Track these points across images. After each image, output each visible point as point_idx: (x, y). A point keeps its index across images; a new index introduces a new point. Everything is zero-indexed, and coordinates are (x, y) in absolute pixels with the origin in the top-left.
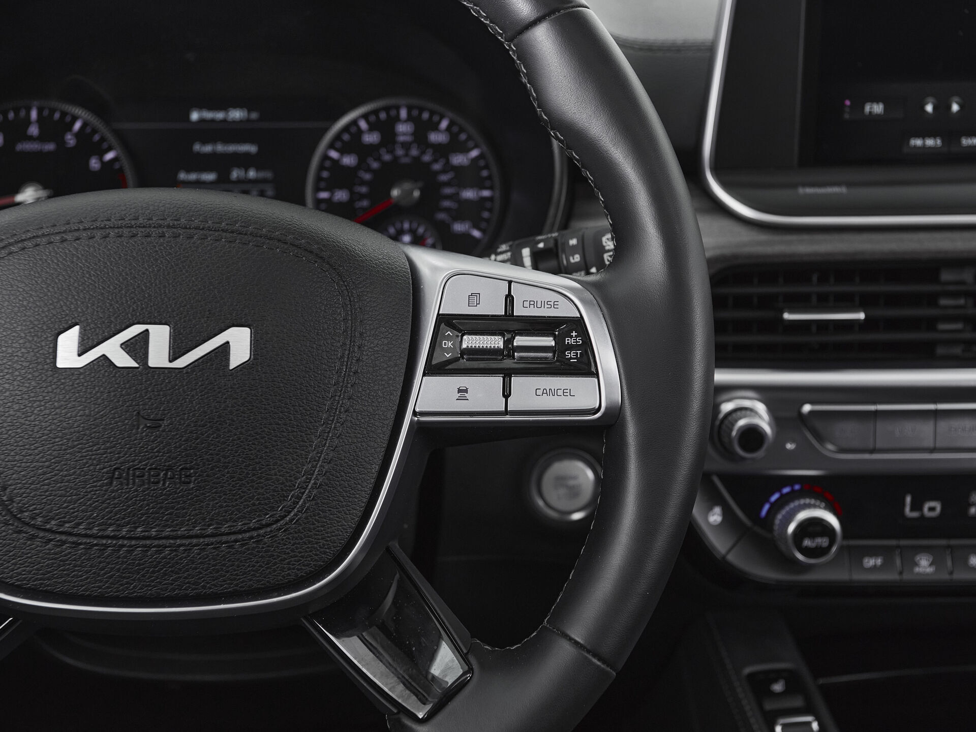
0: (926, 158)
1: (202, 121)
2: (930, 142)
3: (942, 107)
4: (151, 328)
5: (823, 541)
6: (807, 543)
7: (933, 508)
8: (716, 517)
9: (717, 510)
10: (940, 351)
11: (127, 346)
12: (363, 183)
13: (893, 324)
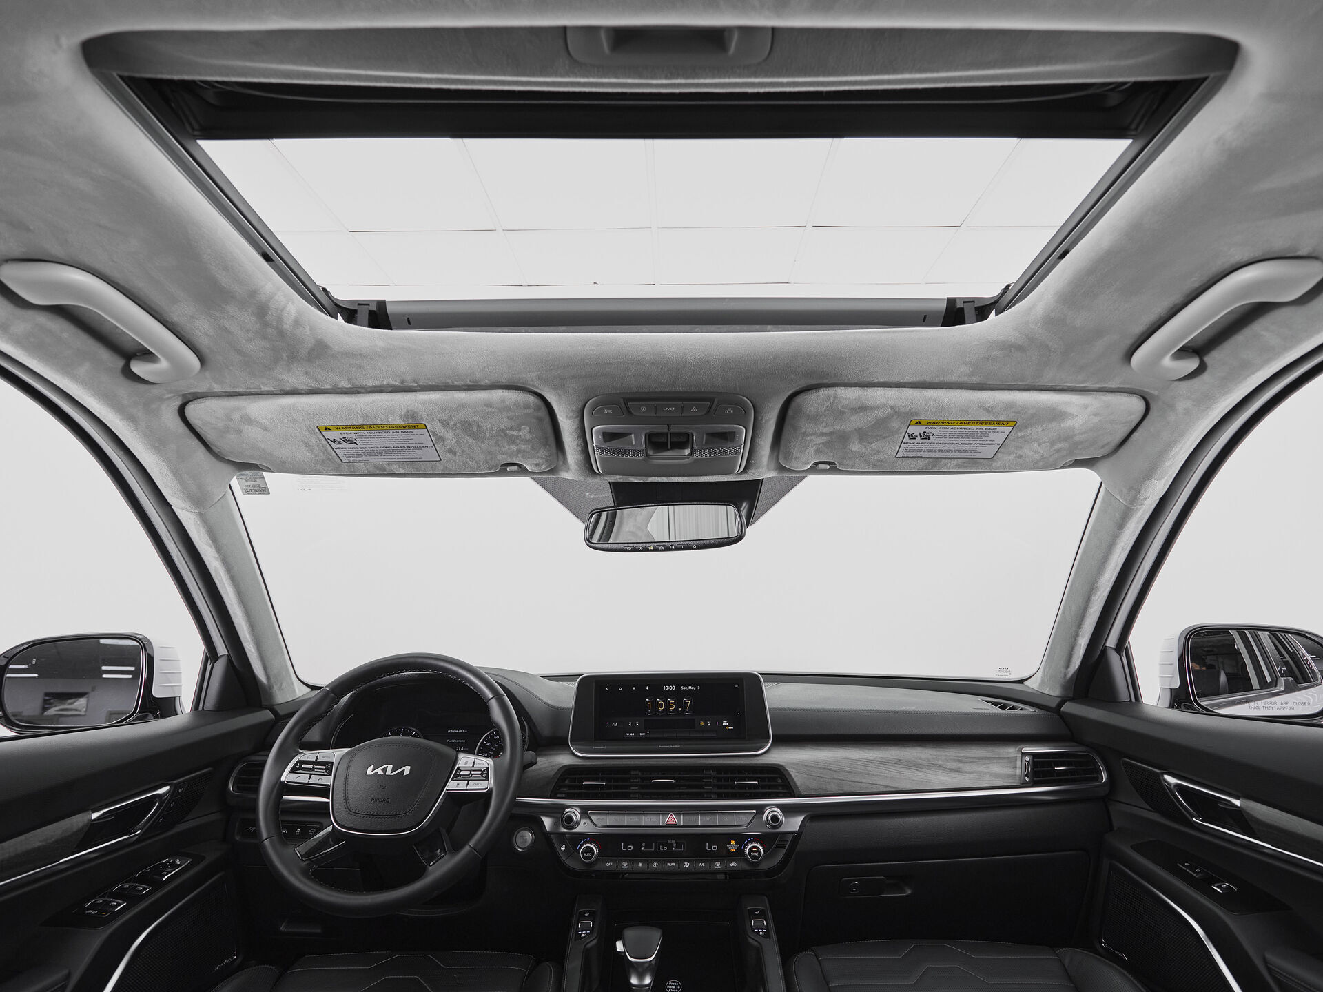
0: (630, 739)
1: (451, 732)
2: (631, 734)
3: (634, 724)
4: (389, 766)
5: (590, 854)
6: (585, 854)
7: (630, 848)
8: (563, 848)
9: (564, 846)
10: (631, 796)
11: (383, 770)
12: (492, 751)
13: (616, 787)
